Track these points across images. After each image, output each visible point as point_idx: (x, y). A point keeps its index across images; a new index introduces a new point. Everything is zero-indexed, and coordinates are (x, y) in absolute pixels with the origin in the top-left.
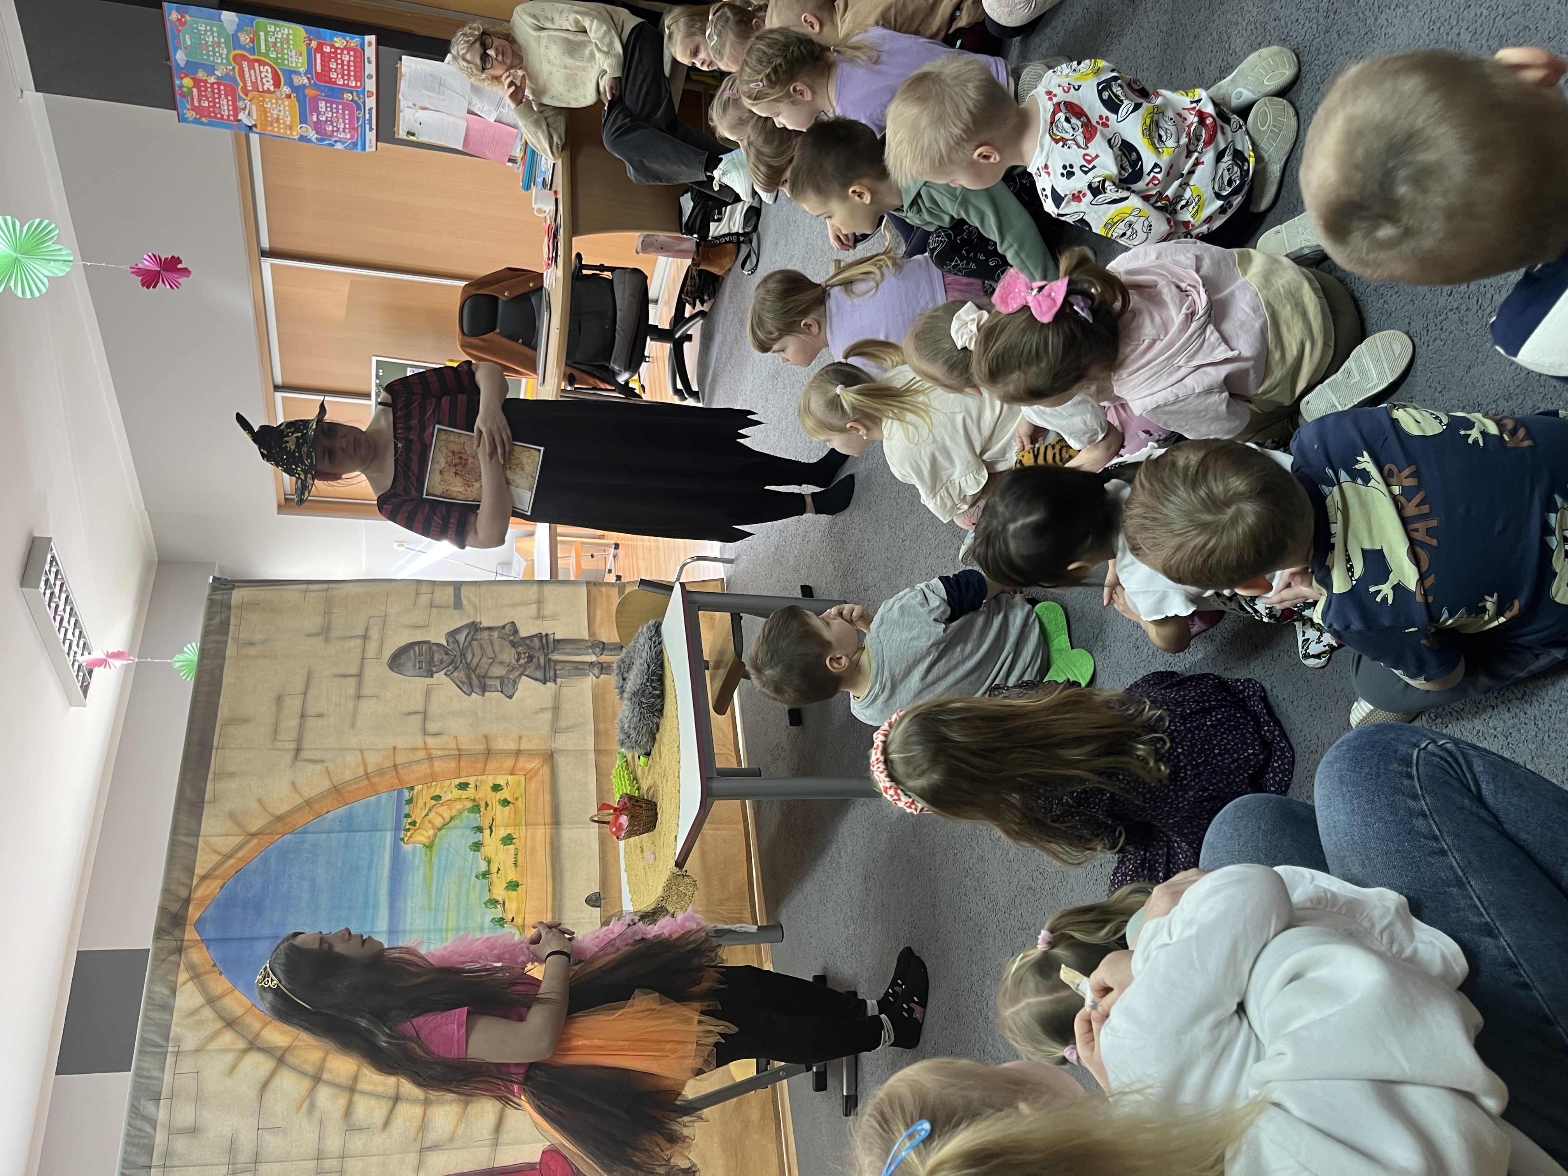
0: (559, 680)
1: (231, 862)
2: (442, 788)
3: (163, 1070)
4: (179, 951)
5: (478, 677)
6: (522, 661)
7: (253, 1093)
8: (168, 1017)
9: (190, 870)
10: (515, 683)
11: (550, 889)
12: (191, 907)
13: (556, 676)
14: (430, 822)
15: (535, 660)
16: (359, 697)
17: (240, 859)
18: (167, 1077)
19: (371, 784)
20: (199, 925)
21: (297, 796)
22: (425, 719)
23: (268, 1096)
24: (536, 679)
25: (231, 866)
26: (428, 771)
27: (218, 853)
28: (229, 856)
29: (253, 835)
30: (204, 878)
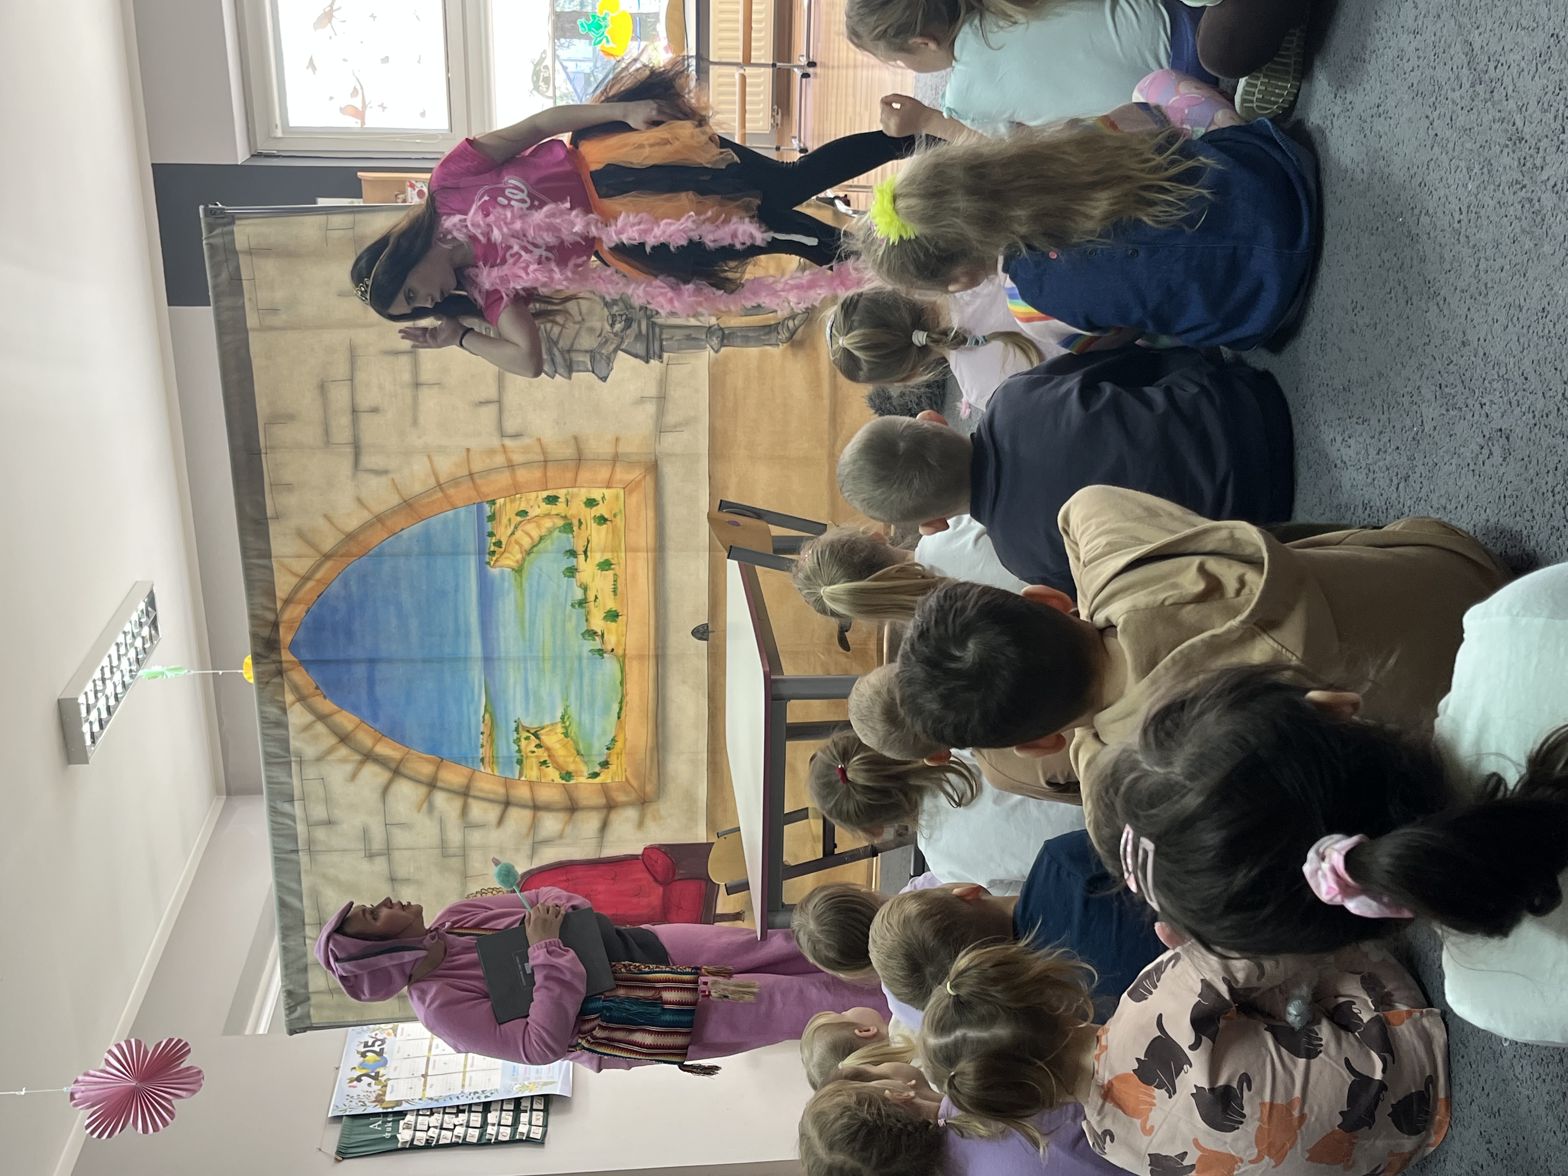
0: (666, 355)
1: (310, 584)
2: (528, 501)
3: (291, 776)
4: (280, 673)
5: (562, 352)
6: (618, 326)
7: (375, 796)
8: (283, 732)
9: (271, 593)
10: (609, 360)
11: (652, 623)
12: (282, 630)
13: (662, 349)
14: (517, 542)
15: (635, 326)
16: (417, 385)
17: (318, 581)
18: (296, 781)
19: (446, 496)
20: (294, 647)
21: (366, 512)
22: (500, 412)
23: (390, 798)
24: (636, 356)
25: (312, 589)
26: (510, 482)
27: (295, 574)
28: (306, 579)
29: (327, 557)
30: (287, 602)
